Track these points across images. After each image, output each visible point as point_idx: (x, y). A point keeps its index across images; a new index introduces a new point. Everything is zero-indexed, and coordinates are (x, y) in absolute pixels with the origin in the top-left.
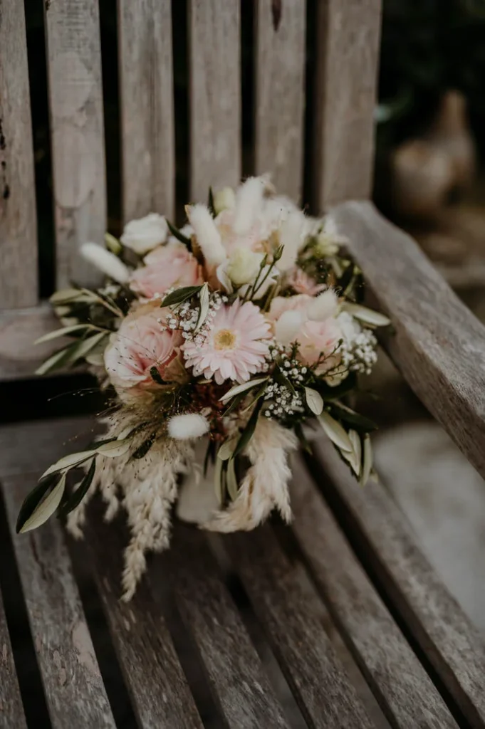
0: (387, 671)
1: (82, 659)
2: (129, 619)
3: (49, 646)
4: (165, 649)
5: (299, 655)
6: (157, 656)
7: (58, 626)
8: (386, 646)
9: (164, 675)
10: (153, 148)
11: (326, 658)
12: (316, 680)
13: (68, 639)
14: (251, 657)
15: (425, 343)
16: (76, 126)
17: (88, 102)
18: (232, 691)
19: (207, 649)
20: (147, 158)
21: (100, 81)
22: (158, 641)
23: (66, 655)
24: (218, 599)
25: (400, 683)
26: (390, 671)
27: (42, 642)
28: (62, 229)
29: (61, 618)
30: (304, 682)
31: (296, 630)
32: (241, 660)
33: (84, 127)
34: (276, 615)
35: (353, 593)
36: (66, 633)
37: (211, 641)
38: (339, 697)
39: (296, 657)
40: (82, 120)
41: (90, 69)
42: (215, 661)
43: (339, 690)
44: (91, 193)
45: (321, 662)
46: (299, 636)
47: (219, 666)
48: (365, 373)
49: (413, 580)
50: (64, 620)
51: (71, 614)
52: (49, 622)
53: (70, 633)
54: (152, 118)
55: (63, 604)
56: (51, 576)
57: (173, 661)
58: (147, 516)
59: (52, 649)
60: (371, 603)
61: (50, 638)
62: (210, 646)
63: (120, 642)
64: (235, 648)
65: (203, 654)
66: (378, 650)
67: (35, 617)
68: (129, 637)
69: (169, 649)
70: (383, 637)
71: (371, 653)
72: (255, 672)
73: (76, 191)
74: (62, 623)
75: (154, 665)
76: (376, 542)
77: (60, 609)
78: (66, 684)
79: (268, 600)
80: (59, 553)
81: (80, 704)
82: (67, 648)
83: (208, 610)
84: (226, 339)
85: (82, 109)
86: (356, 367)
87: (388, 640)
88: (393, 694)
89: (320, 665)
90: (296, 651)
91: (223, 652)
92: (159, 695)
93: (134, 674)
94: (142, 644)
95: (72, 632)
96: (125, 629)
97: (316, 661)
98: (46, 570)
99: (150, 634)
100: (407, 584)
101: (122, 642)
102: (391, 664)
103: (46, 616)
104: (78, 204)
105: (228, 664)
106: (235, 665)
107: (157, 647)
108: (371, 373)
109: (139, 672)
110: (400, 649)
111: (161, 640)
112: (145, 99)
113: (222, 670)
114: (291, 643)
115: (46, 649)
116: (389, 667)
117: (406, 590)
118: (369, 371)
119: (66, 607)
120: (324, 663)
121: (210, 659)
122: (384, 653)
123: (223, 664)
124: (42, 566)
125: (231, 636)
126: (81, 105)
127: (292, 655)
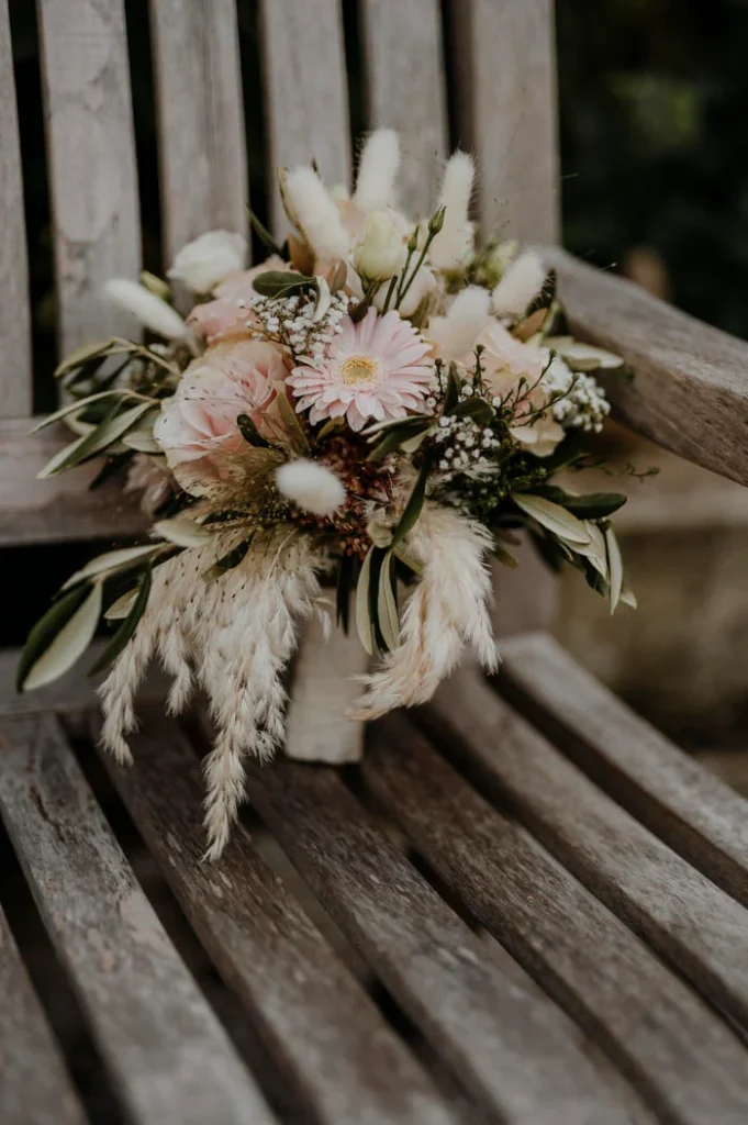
0: (691, 921)
1: (139, 937)
2: (219, 882)
3: (79, 923)
4: (290, 916)
5: (531, 912)
6: (277, 926)
7: (92, 898)
8: (682, 893)
9: (293, 949)
10: (211, 150)
11: (580, 914)
12: (568, 940)
13: (112, 913)
14: (447, 920)
15: (687, 364)
16: (87, 108)
17: (107, 72)
18: (421, 961)
19: (365, 913)
20: (203, 166)
21: (124, 39)
22: (276, 906)
23: (111, 932)
24: (374, 852)
25: (720, 936)
26: (697, 922)
27: (65, 919)
28: (70, 278)
29: (96, 888)
30: (549, 944)
31: (518, 883)
32: (430, 923)
33: (100, 108)
34: (480, 866)
35: (609, 833)
36: (107, 907)
37: (371, 902)
38: (615, 959)
39: (525, 914)
40: (97, 98)
41: (107, 19)
42: (383, 926)
43: (613, 950)
44: (116, 218)
45: (573, 919)
46: (526, 889)
47: (391, 932)
48: (593, 430)
49: (706, 810)
50: (102, 889)
51: (114, 880)
52: (74, 893)
53: (115, 905)
54: (207, 100)
55: (98, 871)
56: (73, 838)
57: (307, 930)
58: (243, 684)
59: (84, 927)
60: (640, 843)
61: (79, 913)
62: (371, 908)
63: (207, 913)
64: (416, 907)
65: (359, 919)
66: (670, 898)
67: (49, 889)
68: (222, 907)
69: (297, 915)
70: (674, 883)
71: (658, 902)
72: (457, 936)
73: (91, 215)
74: (100, 894)
75: (273, 936)
76: (634, 772)
77: (94, 876)
78: (116, 968)
79: (462, 849)
80: (84, 808)
81: (145, 993)
82: (112, 924)
83: (358, 865)
84: (361, 368)
85: (96, 82)
86: (578, 420)
87: (682, 885)
88: (710, 950)
89: (571, 922)
90: (526, 908)
91: (395, 916)
92: (289, 974)
93: (240, 952)
94: (247, 912)
95: (118, 904)
96: (216, 897)
97: (564, 918)
98: (63, 830)
99: (260, 899)
100: (698, 815)
101: (211, 912)
102: (696, 914)
103: (68, 887)
104: (94, 236)
105: (407, 928)
106: (420, 928)
107: (276, 915)
108: (603, 430)
109: (248, 947)
110: (705, 894)
111: (281, 906)
112: (196, 69)
113: (398, 936)
114: (514, 899)
115: (73, 926)
116: (694, 918)
117: (698, 823)
118: (599, 428)
119: (104, 874)
120: (578, 919)
121: (373, 924)
122: (678, 900)
123: (398, 930)
124: (57, 826)
125: (407, 895)
126: (93, 74)
127: (520, 913)
